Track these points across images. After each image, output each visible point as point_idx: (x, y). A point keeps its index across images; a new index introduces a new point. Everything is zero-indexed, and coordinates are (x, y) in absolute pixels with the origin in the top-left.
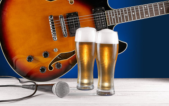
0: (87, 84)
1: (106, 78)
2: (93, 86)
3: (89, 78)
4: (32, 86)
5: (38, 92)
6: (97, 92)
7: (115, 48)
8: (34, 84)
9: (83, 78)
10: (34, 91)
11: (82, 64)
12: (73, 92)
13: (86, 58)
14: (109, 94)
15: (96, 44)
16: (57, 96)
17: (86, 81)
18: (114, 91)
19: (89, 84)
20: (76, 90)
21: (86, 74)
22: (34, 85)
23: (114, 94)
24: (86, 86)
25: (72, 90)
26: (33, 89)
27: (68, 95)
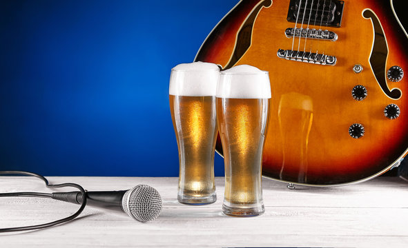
0: (199, 192)
1: (243, 179)
2: (215, 197)
3: (204, 178)
4: (74, 196)
5: (89, 209)
6: (224, 208)
7: (264, 108)
8: (79, 191)
9: (189, 178)
10: (80, 206)
11: (188, 147)
12: (170, 209)
13: (196, 133)
14: (252, 213)
15: (219, 100)
16: (133, 219)
17: (196, 185)
18: (263, 207)
19: (204, 192)
20: (177, 205)
21: (196, 170)
22: (78, 193)
23: (263, 212)
24: (197, 196)
25: (166, 204)
26: (77, 202)
27: (160, 216)
